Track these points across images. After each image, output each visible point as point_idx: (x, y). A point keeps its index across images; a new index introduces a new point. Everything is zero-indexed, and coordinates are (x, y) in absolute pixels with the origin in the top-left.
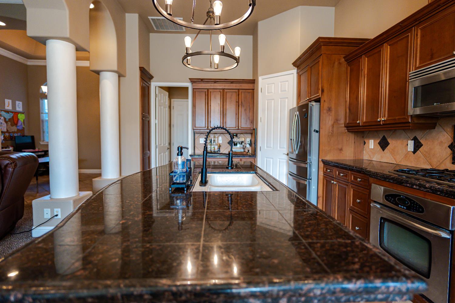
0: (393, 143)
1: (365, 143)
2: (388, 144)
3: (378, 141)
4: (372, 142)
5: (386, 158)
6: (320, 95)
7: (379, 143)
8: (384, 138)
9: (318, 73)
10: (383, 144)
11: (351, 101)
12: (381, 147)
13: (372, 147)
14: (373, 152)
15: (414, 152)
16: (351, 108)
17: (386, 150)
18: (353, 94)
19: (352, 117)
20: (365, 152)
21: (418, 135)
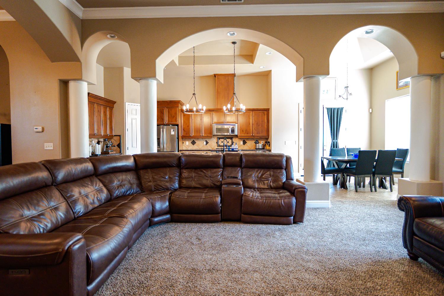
0: (197, 142)
1: (183, 143)
2: (195, 143)
5: (195, 147)
6: (178, 123)
7: (191, 143)
8: (194, 141)
9: (176, 114)
10: (193, 143)
11: (185, 127)
12: (193, 144)
13: (188, 144)
14: (188, 146)
15: (206, 145)
16: (185, 129)
17: (195, 145)
18: (186, 124)
19: (185, 133)
20: (183, 146)
21: (207, 140)
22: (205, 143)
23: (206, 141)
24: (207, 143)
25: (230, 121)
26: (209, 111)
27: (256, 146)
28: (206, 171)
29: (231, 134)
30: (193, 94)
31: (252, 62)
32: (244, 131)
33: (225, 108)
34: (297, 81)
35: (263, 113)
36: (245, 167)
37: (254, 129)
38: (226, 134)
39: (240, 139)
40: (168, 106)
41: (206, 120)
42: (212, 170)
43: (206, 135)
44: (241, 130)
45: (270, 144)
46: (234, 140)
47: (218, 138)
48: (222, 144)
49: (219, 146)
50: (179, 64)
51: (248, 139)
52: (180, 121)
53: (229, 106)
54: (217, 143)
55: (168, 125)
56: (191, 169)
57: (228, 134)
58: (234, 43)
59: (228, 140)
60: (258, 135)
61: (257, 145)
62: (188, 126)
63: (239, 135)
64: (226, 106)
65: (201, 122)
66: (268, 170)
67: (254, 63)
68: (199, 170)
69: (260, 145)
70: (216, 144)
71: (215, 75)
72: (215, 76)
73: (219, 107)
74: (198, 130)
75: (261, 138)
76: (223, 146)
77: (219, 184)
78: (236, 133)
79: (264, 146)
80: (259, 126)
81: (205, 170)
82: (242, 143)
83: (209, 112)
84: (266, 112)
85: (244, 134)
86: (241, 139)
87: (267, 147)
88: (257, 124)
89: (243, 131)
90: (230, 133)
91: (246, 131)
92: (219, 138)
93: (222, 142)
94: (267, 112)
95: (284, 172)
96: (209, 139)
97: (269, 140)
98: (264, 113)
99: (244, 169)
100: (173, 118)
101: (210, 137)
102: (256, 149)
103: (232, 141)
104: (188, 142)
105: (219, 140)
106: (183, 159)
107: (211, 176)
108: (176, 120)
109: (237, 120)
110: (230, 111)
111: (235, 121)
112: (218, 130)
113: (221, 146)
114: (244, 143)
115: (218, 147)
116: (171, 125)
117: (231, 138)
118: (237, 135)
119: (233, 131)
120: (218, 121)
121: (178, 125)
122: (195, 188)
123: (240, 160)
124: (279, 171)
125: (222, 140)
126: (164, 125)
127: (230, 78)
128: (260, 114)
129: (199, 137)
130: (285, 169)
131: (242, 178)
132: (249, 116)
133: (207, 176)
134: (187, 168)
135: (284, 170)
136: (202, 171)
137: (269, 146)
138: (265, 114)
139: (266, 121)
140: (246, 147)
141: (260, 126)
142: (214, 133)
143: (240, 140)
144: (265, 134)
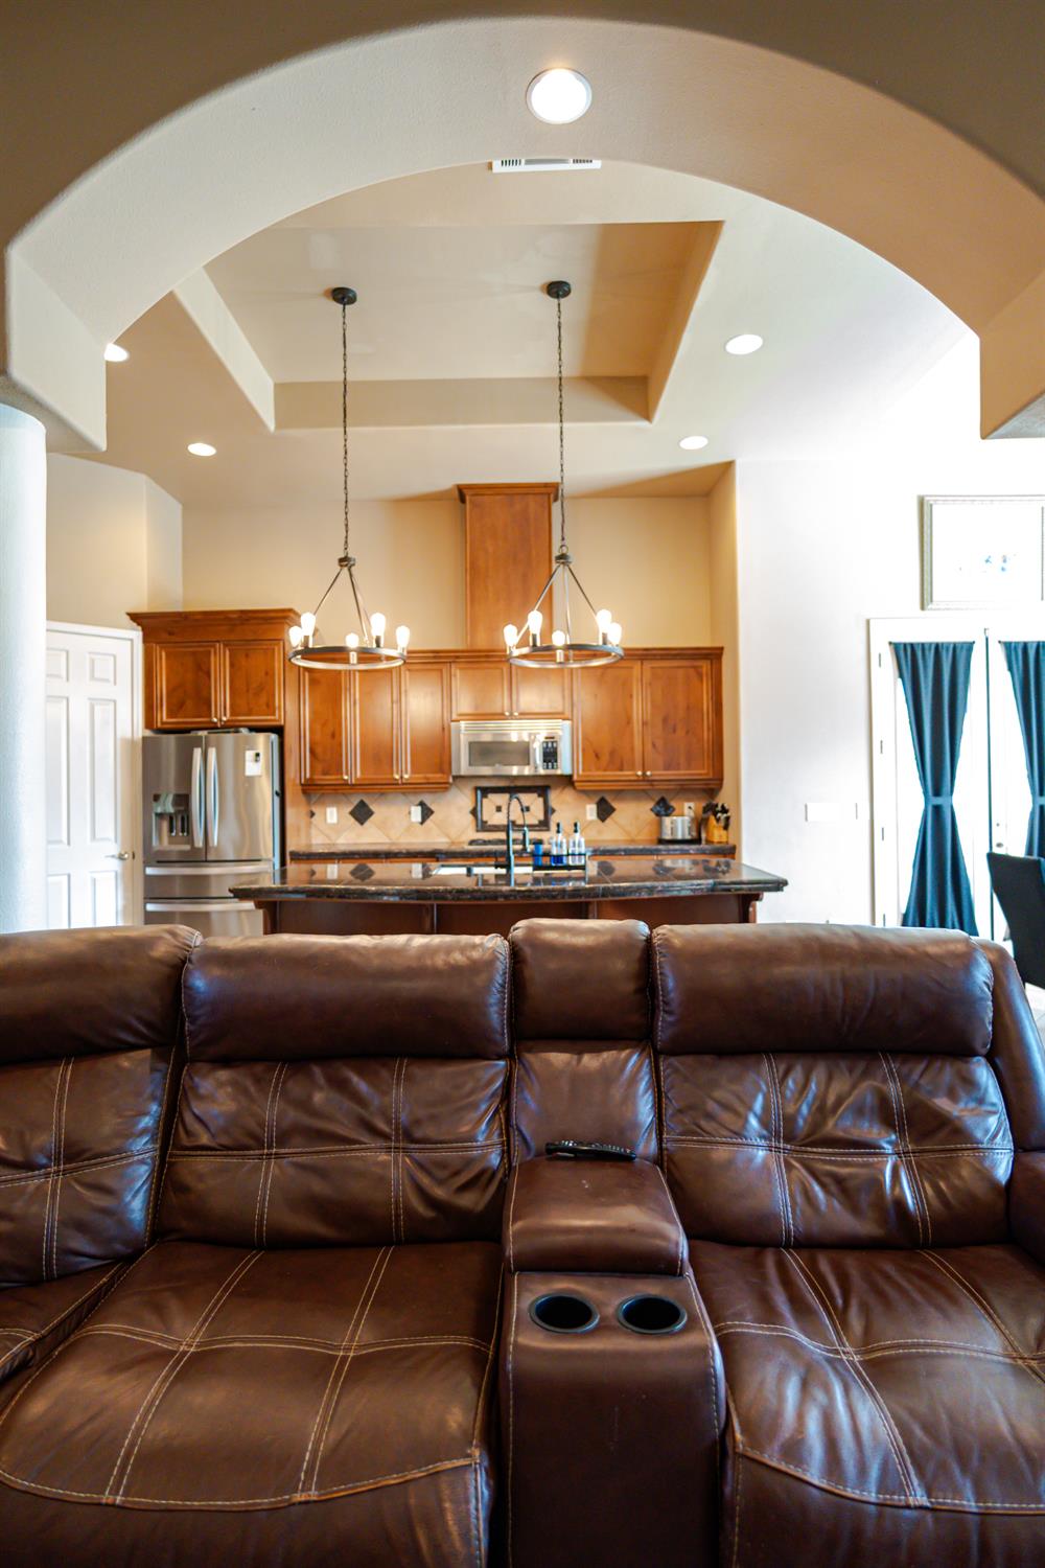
0: (380, 811)
1: (312, 814)
2: (370, 813)
3: (350, 809)
4: (332, 813)
5: (368, 837)
6: (279, 720)
7: (352, 813)
8: (362, 804)
9: (269, 674)
10: (362, 814)
11: (318, 737)
12: (357, 819)
13: (335, 820)
14: (337, 829)
15: (422, 823)
16: (319, 750)
17: (367, 824)
18: (324, 724)
19: (319, 767)
20: (314, 832)
21: (428, 799)
22: (416, 813)
23: (422, 804)
24: (427, 813)
25: (537, 710)
26: (432, 662)
27: (660, 825)
28: (371, 1083)
29: (542, 772)
30: (341, 560)
31: (646, 413)
32: (605, 758)
33: (511, 636)
34: (984, 436)
35: (691, 671)
36: (676, 1049)
37: (649, 746)
38: (515, 771)
39: (586, 793)
40: (232, 637)
41: (420, 705)
42: (418, 1071)
43: (419, 778)
44: (591, 751)
45: (728, 819)
46: (555, 797)
47: (476, 789)
48: (499, 819)
49: (483, 826)
50: (279, 424)
51: (620, 794)
52: (294, 709)
53: (535, 621)
54: (474, 812)
55: (231, 727)
56: (259, 1068)
57: (527, 771)
58: (557, 289)
59: (528, 799)
60: (671, 774)
61: (667, 821)
62: (333, 736)
63: (579, 773)
64: (520, 622)
65: (395, 712)
66: (861, 1066)
67: (658, 415)
68: (317, 1071)
69: (679, 824)
70: (471, 817)
71: (462, 493)
72: (462, 499)
73: (482, 642)
74: (380, 754)
75: (685, 789)
76: (506, 829)
77: (481, 1207)
78: (564, 766)
79: (700, 824)
80: (674, 731)
81: (361, 1073)
82: (591, 811)
83: (435, 666)
84: (705, 666)
85: (605, 770)
86: (588, 796)
87: (717, 834)
88: (665, 720)
89: (597, 756)
90: (537, 767)
91: (612, 753)
92: (486, 791)
93: (499, 809)
94: (709, 663)
95: (984, 1075)
96: (438, 795)
97: (723, 799)
98: (694, 667)
99: (673, 1060)
100: (257, 694)
101: (442, 787)
102: (661, 841)
103: (546, 803)
104: (334, 810)
105: (485, 800)
106: (199, 982)
107: (418, 1133)
108: (270, 708)
109: (568, 705)
110: (543, 651)
111: (560, 709)
112: (483, 751)
113: (496, 828)
114: (605, 811)
115: (478, 831)
116: (244, 731)
117: (541, 787)
118: (570, 777)
119: (550, 755)
120: (476, 707)
121: (279, 730)
122: (281, 1243)
123: (640, 991)
124: (948, 1073)
125: (501, 799)
126: (213, 728)
127: (533, 505)
128: (681, 672)
129: (388, 788)
130: (991, 1059)
131: (660, 1140)
132: (626, 685)
133: (382, 1125)
134: (225, 1062)
135: (983, 1060)
136: (341, 1085)
137: (726, 827)
138: (700, 675)
139: (706, 703)
140: (613, 833)
141: (680, 732)
142: (459, 769)
143: (585, 797)
144: (701, 771)
